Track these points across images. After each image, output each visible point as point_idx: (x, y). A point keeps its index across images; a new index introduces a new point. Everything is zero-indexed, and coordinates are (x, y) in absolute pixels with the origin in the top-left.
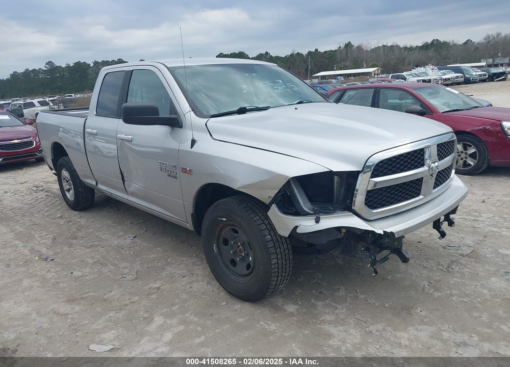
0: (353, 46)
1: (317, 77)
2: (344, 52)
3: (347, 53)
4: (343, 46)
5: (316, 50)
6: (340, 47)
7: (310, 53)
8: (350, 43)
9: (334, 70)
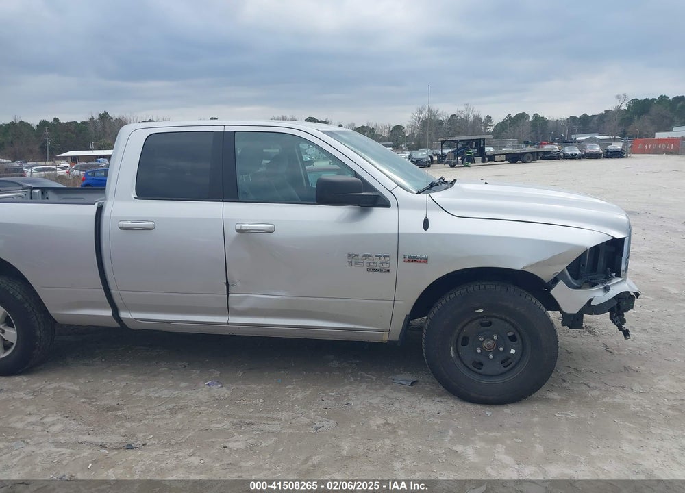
0: (112, 118)
1: (65, 158)
2: (100, 126)
3: (104, 127)
4: (96, 117)
5: (56, 120)
6: (93, 118)
7: (44, 124)
8: (106, 113)
9: (91, 150)
